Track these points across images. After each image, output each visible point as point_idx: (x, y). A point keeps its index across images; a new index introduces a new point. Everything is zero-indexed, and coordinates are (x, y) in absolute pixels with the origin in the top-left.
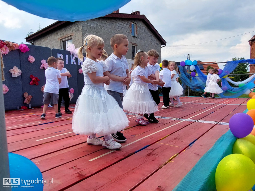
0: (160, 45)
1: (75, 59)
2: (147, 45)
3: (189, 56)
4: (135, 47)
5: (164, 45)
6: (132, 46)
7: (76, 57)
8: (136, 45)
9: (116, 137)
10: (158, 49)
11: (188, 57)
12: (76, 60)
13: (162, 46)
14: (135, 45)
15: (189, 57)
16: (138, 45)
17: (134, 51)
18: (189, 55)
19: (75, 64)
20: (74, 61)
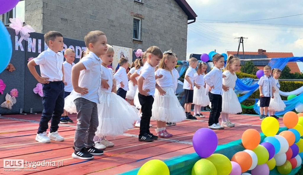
0: (185, 19)
1: (22, 42)
2: (161, 19)
3: (243, 40)
4: (139, 20)
5: (193, 20)
6: (134, 19)
7: (23, 40)
8: (142, 19)
9: (81, 155)
10: (181, 27)
11: (240, 42)
12: (24, 44)
13: (189, 21)
14: (140, 18)
15: (242, 42)
16: (146, 18)
17: (136, 29)
18: (242, 38)
19: (22, 50)
20: (21, 45)
